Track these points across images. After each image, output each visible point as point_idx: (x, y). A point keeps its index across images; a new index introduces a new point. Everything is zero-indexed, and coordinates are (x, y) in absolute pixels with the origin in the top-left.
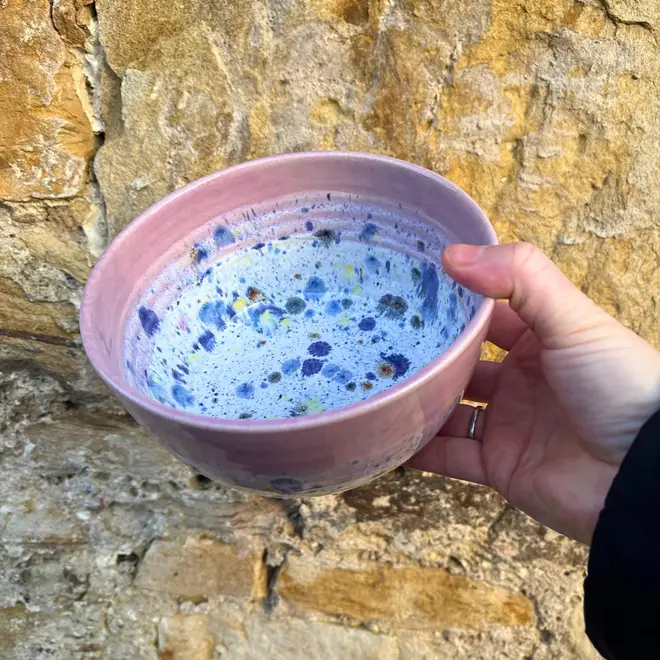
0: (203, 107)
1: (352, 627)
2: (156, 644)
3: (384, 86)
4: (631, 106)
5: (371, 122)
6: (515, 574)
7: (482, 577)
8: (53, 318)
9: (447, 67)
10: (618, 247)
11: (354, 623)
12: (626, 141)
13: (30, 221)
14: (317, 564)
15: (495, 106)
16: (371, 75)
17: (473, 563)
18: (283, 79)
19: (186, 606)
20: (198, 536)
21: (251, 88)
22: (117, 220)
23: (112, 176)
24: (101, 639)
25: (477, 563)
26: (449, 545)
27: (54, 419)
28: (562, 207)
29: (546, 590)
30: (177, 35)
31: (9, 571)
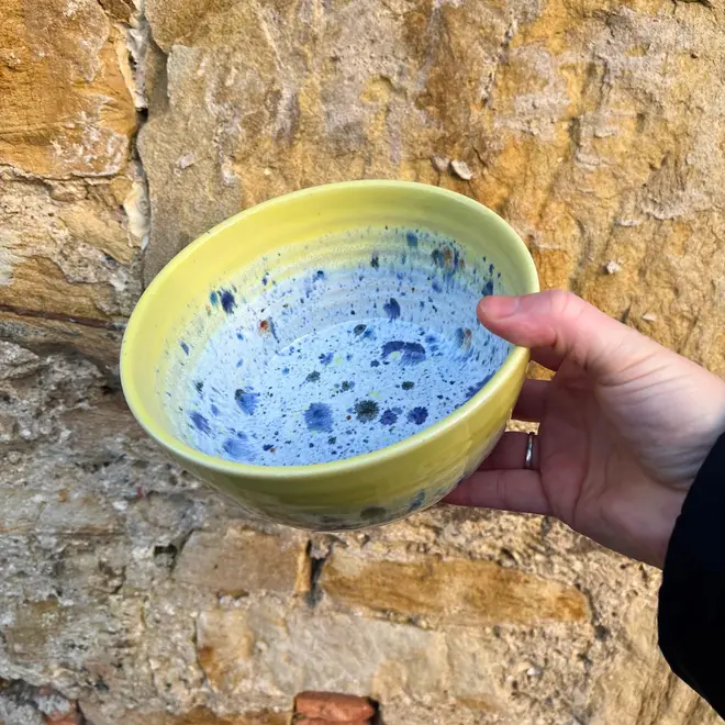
0: (252, 84)
1: (399, 623)
2: (195, 639)
3: (437, 64)
4: (690, 85)
5: (423, 100)
6: (569, 567)
7: (535, 571)
8: (92, 300)
9: (502, 45)
10: (677, 228)
11: (401, 618)
12: (685, 121)
13: (69, 199)
14: (364, 556)
15: (551, 84)
16: (424, 52)
17: (525, 555)
18: (333, 55)
19: (226, 600)
20: (239, 527)
21: (301, 64)
22: (160, 199)
23: (156, 153)
24: (137, 634)
25: (529, 556)
26: (501, 537)
27: (91, 405)
28: (619, 188)
29: (602, 584)
30: (226, 11)
31: (42, 563)
